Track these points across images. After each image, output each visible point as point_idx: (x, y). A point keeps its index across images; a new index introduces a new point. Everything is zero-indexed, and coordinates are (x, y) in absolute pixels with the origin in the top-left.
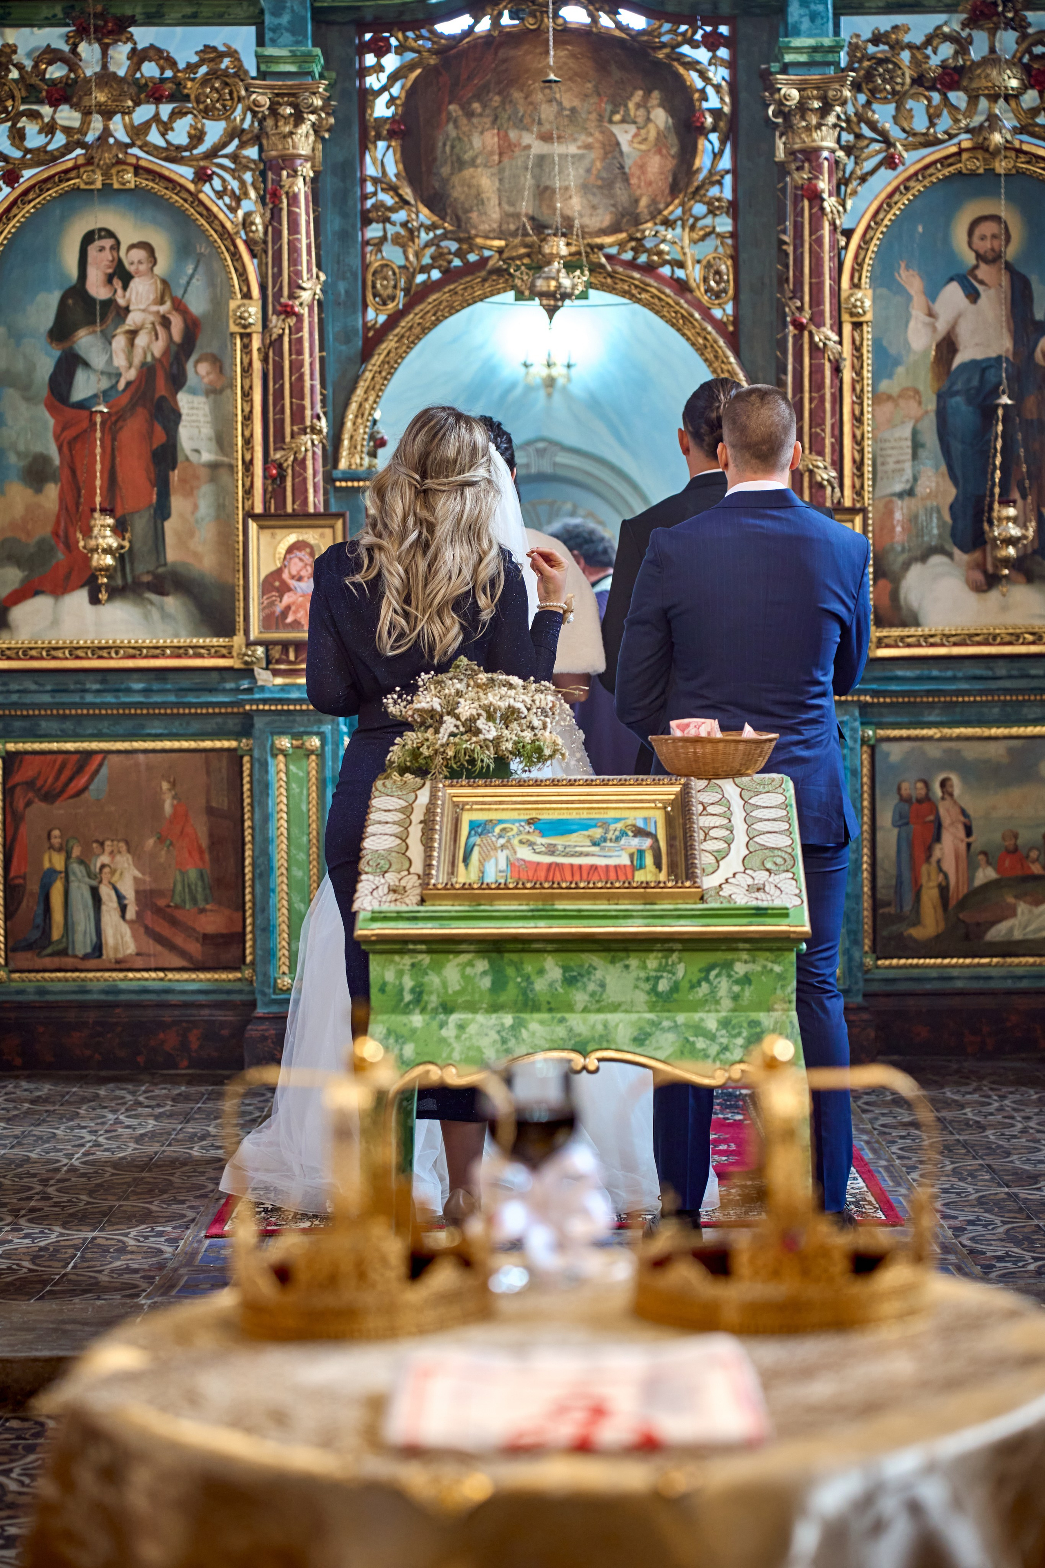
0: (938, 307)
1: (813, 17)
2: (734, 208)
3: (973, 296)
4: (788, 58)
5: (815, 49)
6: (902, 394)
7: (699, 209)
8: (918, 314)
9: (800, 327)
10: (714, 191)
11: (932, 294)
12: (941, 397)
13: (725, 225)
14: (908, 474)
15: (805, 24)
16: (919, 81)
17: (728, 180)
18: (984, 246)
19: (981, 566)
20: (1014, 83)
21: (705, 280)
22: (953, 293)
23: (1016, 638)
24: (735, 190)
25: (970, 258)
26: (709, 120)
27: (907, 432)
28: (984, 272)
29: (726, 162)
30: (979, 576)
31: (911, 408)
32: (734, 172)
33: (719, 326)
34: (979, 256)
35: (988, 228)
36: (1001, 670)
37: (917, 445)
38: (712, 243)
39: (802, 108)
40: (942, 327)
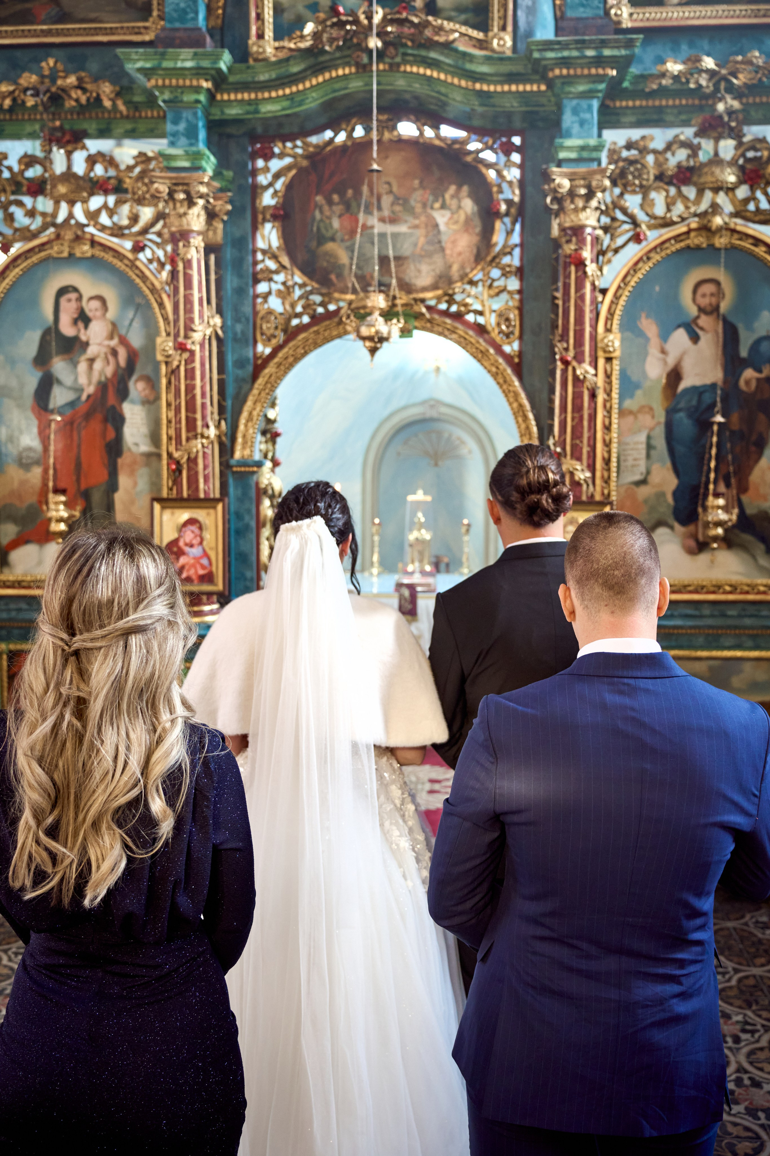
0: (668, 347)
1: (582, 123)
2: (520, 272)
3: (695, 338)
4: (562, 155)
5: (583, 148)
6: (641, 409)
7: (495, 273)
8: (654, 351)
9: (566, 363)
10: (506, 260)
11: (664, 336)
12: (670, 412)
13: (514, 284)
14: (643, 469)
15: (576, 129)
16: (659, 177)
17: (517, 252)
18: (704, 302)
19: (694, 536)
20: (732, 179)
21: (499, 325)
22: (680, 336)
23: (717, 588)
24: (522, 259)
25: (693, 311)
26: (503, 207)
27: (642, 438)
28: (704, 321)
29: (516, 238)
30: (692, 543)
31: (646, 420)
32: (522, 245)
33: (508, 358)
34: (701, 310)
35: (708, 289)
36: (706, 611)
37: (649, 447)
38: (504, 296)
39: (572, 194)
40: (671, 361)
